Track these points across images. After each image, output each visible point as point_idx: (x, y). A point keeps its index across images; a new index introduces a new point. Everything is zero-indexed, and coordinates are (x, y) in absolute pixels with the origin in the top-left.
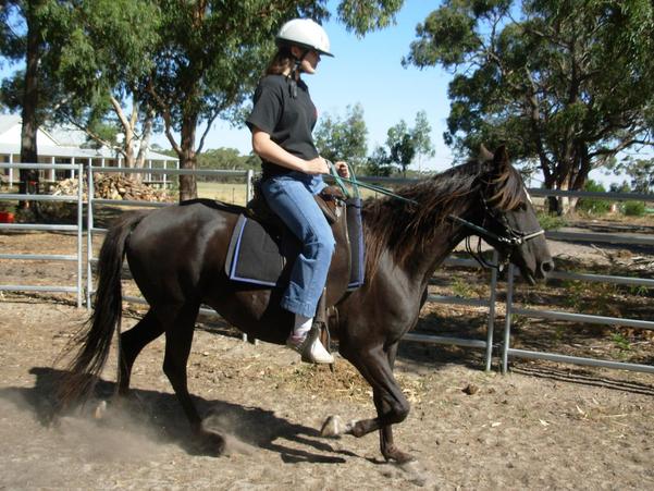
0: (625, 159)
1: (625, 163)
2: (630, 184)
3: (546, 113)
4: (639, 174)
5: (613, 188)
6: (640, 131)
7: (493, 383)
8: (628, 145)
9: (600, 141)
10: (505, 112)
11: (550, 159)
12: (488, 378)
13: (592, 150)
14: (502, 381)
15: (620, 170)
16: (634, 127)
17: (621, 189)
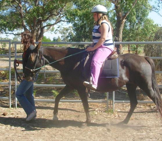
0: (58, 27)
1: (59, 29)
2: (61, 37)
3: (26, 10)
4: (64, 33)
5: (54, 40)
6: (62, 17)
7: (13, 111)
8: (59, 22)
9: (48, 21)
10: (9, 10)
11: (28, 29)
12: (11, 110)
13: (44, 24)
14: (16, 110)
15: (56, 32)
16: (60, 15)
17: (57, 40)
